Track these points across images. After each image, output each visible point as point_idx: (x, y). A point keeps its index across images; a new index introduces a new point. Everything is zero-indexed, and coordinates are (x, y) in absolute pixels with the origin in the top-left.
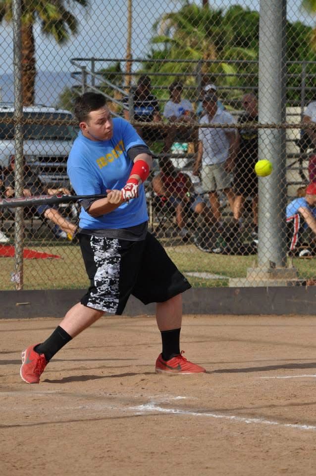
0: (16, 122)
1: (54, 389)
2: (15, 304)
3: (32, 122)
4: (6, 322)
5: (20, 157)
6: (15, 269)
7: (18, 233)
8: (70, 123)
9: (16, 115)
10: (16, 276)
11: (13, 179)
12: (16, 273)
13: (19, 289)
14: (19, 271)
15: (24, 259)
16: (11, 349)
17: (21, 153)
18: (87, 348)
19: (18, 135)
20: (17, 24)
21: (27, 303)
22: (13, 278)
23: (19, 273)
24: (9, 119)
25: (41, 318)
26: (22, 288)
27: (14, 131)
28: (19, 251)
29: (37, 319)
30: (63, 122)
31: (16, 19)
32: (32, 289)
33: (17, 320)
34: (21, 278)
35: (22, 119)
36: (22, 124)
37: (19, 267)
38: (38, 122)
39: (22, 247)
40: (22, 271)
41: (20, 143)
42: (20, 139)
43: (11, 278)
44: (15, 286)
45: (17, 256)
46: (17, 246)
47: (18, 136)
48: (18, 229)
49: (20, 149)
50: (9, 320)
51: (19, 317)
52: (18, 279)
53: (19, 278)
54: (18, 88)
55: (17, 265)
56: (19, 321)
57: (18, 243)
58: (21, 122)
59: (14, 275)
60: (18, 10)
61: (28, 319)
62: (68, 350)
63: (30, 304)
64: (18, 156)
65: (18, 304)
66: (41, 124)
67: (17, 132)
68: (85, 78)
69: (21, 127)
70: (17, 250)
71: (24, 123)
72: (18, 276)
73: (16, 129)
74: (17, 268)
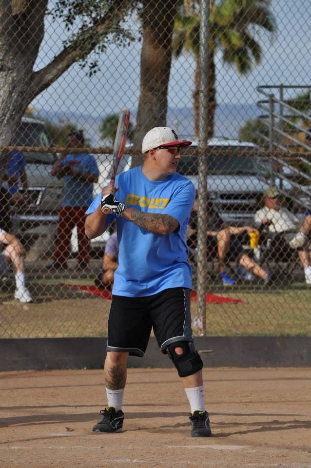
0: (200, 153)
3: (217, 153)
5: (203, 192)
6: (197, 313)
7: (200, 273)
8: (259, 153)
9: (200, 146)
10: (199, 321)
12: (199, 318)
13: (202, 335)
14: (202, 315)
15: (207, 303)
17: (205, 187)
19: (202, 167)
20: (204, 48)
21: (210, 351)
22: (195, 322)
23: (201, 318)
24: (193, 151)
25: (226, 368)
27: (197, 164)
28: (201, 293)
29: (221, 368)
30: (250, 153)
31: (204, 43)
32: (216, 335)
34: (204, 323)
35: (206, 151)
36: (207, 155)
37: (202, 311)
38: (224, 153)
39: (204, 289)
40: (205, 316)
41: (204, 177)
42: (204, 172)
44: (198, 332)
45: (200, 299)
46: (199, 287)
47: (202, 169)
48: (201, 270)
49: (203, 183)
53: (201, 323)
55: (199, 309)
57: (201, 285)
58: (205, 153)
59: (196, 320)
60: (206, 33)
61: (211, 369)
63: (214, 352)
64: (202, 190)
65: (200, 351)
66: (227, 156)
67: (201, 164)
68: (272, 107)
69: (205, 159)
70: (199, 293)
71: (209, 155)
72: (201, 321)
73: (200, 161)
74: (199, 311)
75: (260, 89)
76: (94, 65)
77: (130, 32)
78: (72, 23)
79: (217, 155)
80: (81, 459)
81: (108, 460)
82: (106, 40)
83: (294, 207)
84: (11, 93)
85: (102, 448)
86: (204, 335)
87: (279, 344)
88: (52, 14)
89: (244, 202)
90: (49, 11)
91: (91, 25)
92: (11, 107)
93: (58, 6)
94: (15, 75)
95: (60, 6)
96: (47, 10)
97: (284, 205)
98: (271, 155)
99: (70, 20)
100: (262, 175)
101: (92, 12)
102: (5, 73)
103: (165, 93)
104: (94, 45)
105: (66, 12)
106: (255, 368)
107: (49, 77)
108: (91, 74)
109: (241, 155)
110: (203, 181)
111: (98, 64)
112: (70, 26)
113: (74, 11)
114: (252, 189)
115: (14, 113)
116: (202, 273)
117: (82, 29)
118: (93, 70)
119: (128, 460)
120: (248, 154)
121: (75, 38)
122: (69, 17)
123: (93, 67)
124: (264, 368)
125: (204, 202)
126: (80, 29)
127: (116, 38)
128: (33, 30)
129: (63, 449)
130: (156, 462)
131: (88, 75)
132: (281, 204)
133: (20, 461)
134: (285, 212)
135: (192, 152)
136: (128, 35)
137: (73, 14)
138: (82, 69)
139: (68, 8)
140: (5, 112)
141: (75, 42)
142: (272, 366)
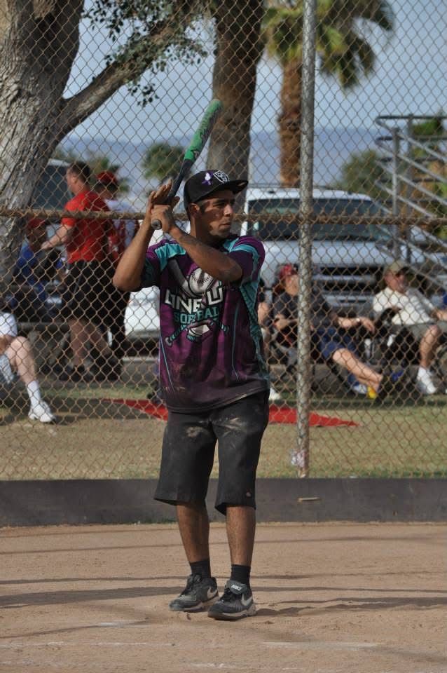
0: (301, 220)
1: (374, 641)
2: (297, 500)
3: (326, 219)
4: (284, 527)
5: (305, 274)
6: (297, 445)
7: (301, 390)
8: (384, 220)
9: (303, 210)
10: (299, 456)
11: (296, 307)
12: (299, 451)
13: (303, 476)
14: (303, 448)
15: (311, 430)
16: (298, 572)
17: (309, 267)
18: (414, 573)
19: (304, 240)
20: (309, 72)
21: (315, 498)
22: (294, 459)
23: (303, 451)
25: (337, 523)
26: (308, 474)
27: (298, 234)
28: (303, 417)
29: (331, 523)
30: (372, 220)
31: (307, 64)
32: (323, 476)
33: (301, 524)
34: (306, 459)
35: (310, 216)
36: (312, 222)
37: (303, 442)
38: (336, 219)
39: (307, 411)
40: (308, 449)
41: (308, 253)
42: (308, 246)
43: (292, 460)
44: (297, 472)
45: (300, 425)
46: (300, 409)
47: (305, 243)
48: (302, 384)
49: (306, 262)
50: (288, 524)
51: (302, 520)
52: (301, 460)
53: (303, 459)
54: (306, 169)
55: (300, 440)
56: (304, 525)
57: (302, 406)
58: (309, 220)
59: (296, 455)
61: (316, 523)
62: (385, 577)
63: (320, 500)
64: (304, 272)
65: (301, 499)
66: (340, 223)
67: (303, 235)
68: (398, 147)
69: (309, 228)
70: (300, 417)
71: (314, 222)
72: (301, 456)
73: (301, 231)
74: (299, 443)
75: (380, 119)
76: (149, 90)
77: (199, 43)
78: (118, 31)
79: (326, 222)
80: (146, 662)
81: (184, 664)
82: (167, 54)
83: (428, 288)
84: (31, 128)
85: (173, 645)
86: (306, 477)
87: (411, 490)
88: (90, 17)
89: (359, 279)
90: (86, 13)
91: (145, 33)
92: (32, 149)
93: (99, 6)
94: (37, 103)
95: (101, 6)
96: (83, 11)
97: (414, 285)
98: (401, 222)
99: (115, 26)
100: (384, 242)
101: (146, 15)
102: (23, 101)
103: (247, 127)
104: (149, 62)
105: (109, 14)
106: (378, 523)
107: (85, 105)
108: (145, 102)
109: (359, 223)
110: (306, 258)
111: (154, 88)
112: (116, 34)
113: (121, 13)
114: (369, 261)
115: (36, 157)
116: (304, 389)
117: (132, 38)
118: (148, 97)
119: (212, 665)
120: (369, 220)
121: (123, 52)
122: (114, 21)
123: (148, 93)
124: (390, 523)
125: (307, 288)
126: (129, 38)
127: (181, 52)
128: (62, 37)
129: (120, 647)
130: (251, 667)
131: (142, 104)
132: (410, 283)
133: (61, 664)
134: (417, 295)
135: (290, 218)
136: (196, 48)
137: (120, 17)
138: (132, 95)
139: (113, 9)
140: (23, 156)
141: (122, 57)
142: (402, 521)
